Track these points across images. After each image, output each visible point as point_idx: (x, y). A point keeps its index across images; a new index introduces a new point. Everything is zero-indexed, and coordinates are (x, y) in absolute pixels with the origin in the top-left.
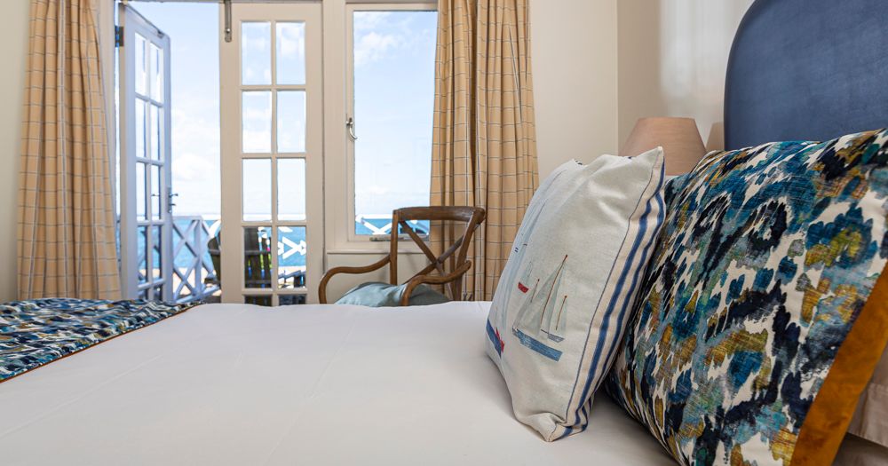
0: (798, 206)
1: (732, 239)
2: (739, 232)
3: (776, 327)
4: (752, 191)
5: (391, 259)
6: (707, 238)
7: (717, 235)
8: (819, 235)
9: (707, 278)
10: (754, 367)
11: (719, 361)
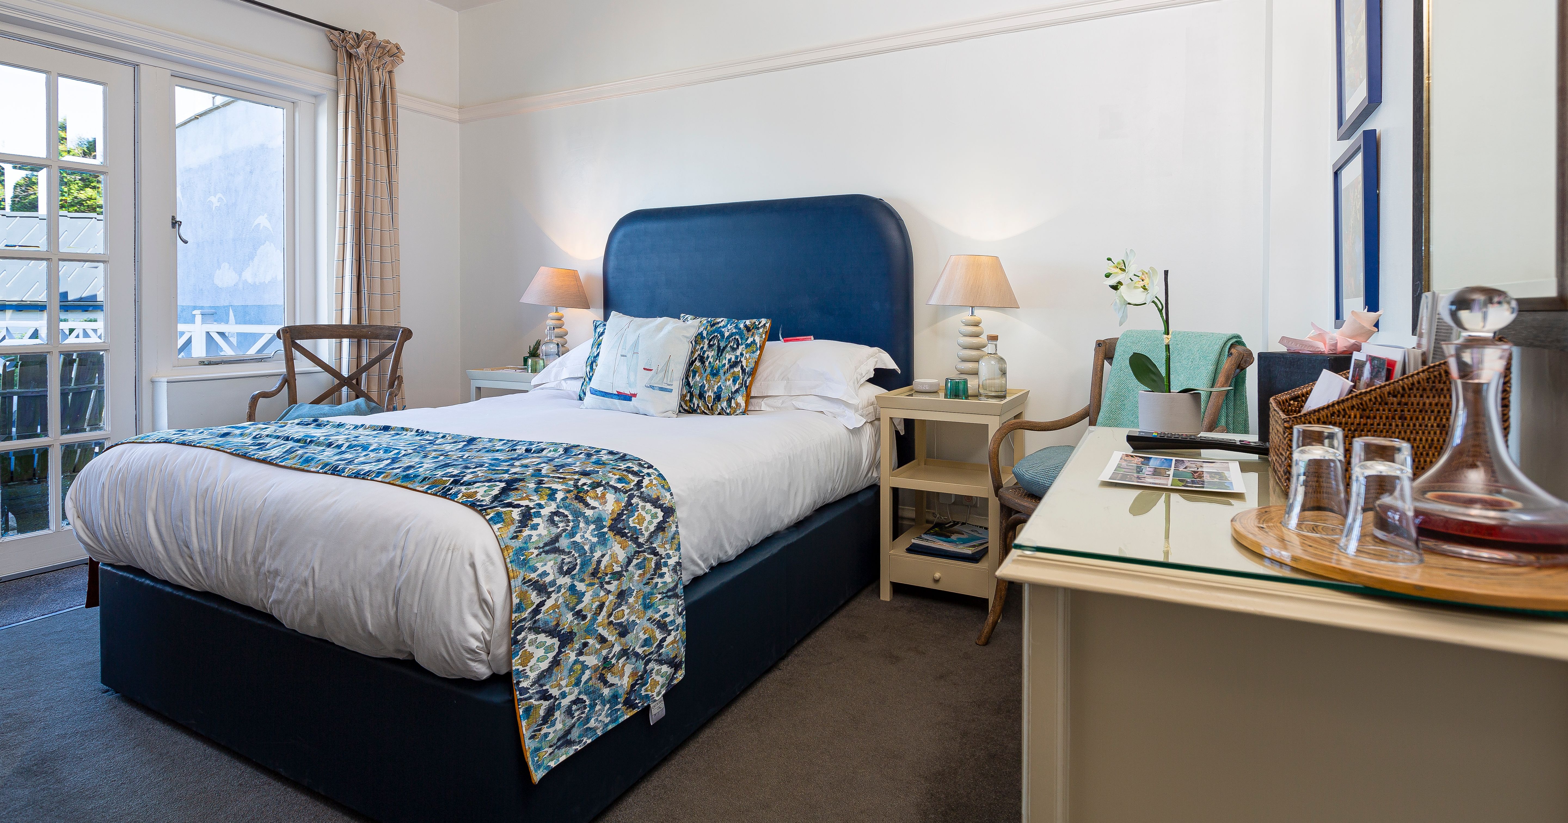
0: (742, 338)
1: (725, 348)
2: (727, 346)
3: (741, 369)
4: (727, 334)
5: (289, 380)
6: (715, 347)
7: (719, 347)
8: (748, 346)
9: (720, 359)
10: (738, 379)
11: (729, 380)
